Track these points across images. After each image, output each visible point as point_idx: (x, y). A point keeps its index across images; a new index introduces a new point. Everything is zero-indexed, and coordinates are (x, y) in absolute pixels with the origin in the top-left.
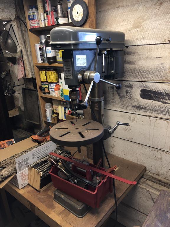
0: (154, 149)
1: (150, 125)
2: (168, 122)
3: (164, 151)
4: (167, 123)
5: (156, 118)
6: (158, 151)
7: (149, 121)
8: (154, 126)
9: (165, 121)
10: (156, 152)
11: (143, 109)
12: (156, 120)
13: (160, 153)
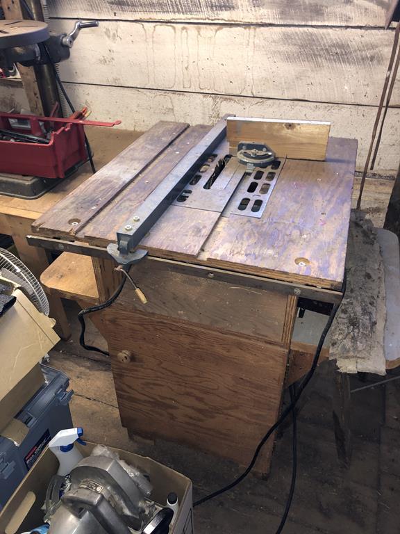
0: (158, 93)
1: (146, 40)
2: (174, 28)
3: (174, 92)
4: (172, 31)
5: (154, 24)
6: (166, 94)
7: (143, 31)
8: (153, 41)
9: (170, 28)
10: (163, 97)
11: (129, 5)
12: (155, 27)
13: (171, 99)
